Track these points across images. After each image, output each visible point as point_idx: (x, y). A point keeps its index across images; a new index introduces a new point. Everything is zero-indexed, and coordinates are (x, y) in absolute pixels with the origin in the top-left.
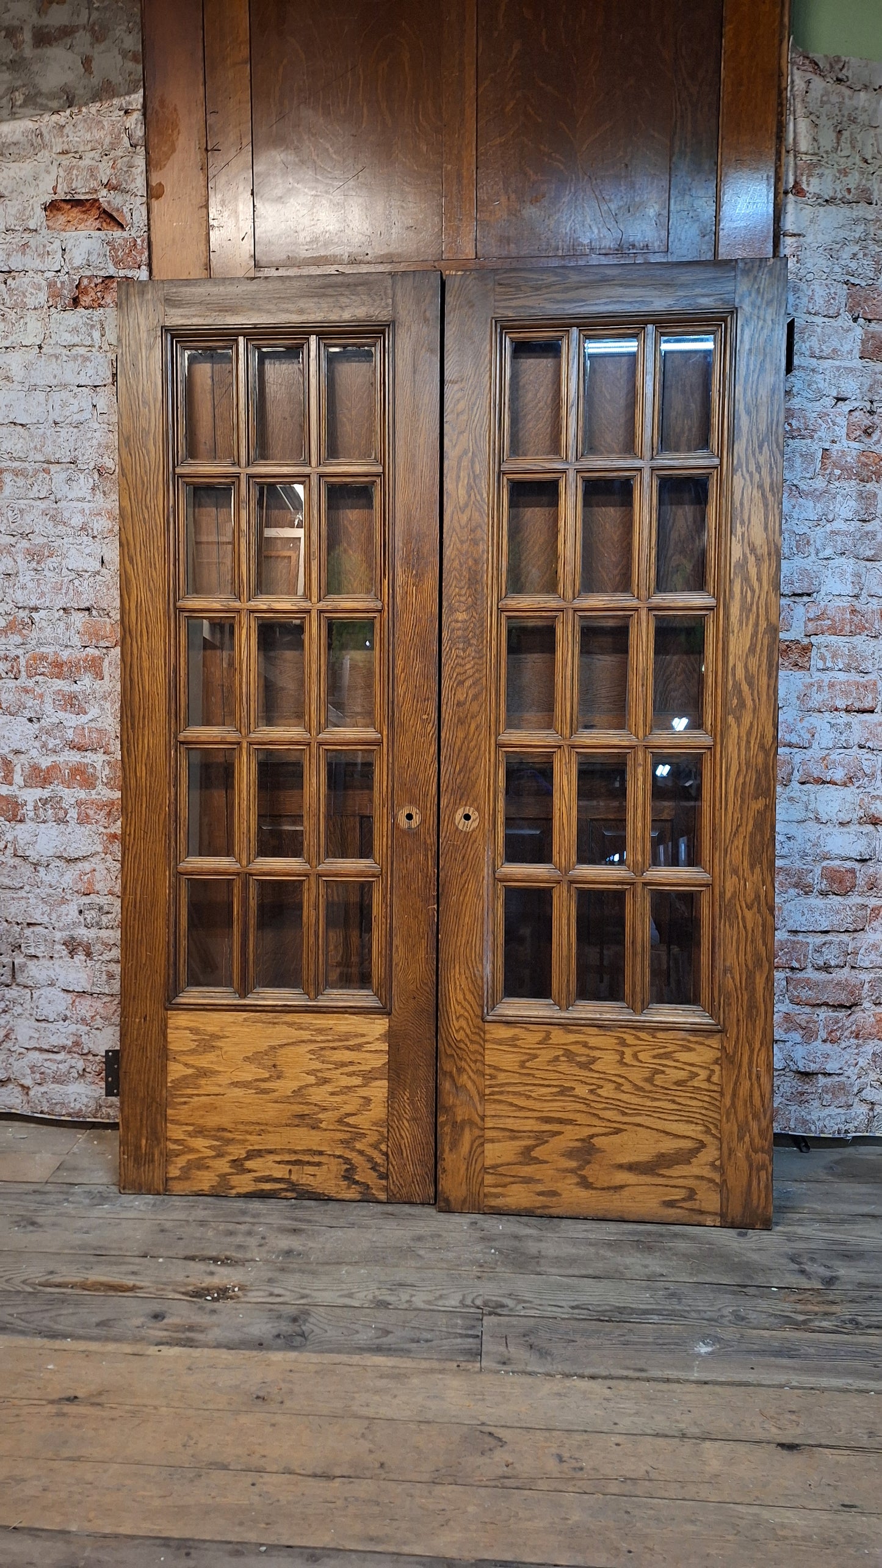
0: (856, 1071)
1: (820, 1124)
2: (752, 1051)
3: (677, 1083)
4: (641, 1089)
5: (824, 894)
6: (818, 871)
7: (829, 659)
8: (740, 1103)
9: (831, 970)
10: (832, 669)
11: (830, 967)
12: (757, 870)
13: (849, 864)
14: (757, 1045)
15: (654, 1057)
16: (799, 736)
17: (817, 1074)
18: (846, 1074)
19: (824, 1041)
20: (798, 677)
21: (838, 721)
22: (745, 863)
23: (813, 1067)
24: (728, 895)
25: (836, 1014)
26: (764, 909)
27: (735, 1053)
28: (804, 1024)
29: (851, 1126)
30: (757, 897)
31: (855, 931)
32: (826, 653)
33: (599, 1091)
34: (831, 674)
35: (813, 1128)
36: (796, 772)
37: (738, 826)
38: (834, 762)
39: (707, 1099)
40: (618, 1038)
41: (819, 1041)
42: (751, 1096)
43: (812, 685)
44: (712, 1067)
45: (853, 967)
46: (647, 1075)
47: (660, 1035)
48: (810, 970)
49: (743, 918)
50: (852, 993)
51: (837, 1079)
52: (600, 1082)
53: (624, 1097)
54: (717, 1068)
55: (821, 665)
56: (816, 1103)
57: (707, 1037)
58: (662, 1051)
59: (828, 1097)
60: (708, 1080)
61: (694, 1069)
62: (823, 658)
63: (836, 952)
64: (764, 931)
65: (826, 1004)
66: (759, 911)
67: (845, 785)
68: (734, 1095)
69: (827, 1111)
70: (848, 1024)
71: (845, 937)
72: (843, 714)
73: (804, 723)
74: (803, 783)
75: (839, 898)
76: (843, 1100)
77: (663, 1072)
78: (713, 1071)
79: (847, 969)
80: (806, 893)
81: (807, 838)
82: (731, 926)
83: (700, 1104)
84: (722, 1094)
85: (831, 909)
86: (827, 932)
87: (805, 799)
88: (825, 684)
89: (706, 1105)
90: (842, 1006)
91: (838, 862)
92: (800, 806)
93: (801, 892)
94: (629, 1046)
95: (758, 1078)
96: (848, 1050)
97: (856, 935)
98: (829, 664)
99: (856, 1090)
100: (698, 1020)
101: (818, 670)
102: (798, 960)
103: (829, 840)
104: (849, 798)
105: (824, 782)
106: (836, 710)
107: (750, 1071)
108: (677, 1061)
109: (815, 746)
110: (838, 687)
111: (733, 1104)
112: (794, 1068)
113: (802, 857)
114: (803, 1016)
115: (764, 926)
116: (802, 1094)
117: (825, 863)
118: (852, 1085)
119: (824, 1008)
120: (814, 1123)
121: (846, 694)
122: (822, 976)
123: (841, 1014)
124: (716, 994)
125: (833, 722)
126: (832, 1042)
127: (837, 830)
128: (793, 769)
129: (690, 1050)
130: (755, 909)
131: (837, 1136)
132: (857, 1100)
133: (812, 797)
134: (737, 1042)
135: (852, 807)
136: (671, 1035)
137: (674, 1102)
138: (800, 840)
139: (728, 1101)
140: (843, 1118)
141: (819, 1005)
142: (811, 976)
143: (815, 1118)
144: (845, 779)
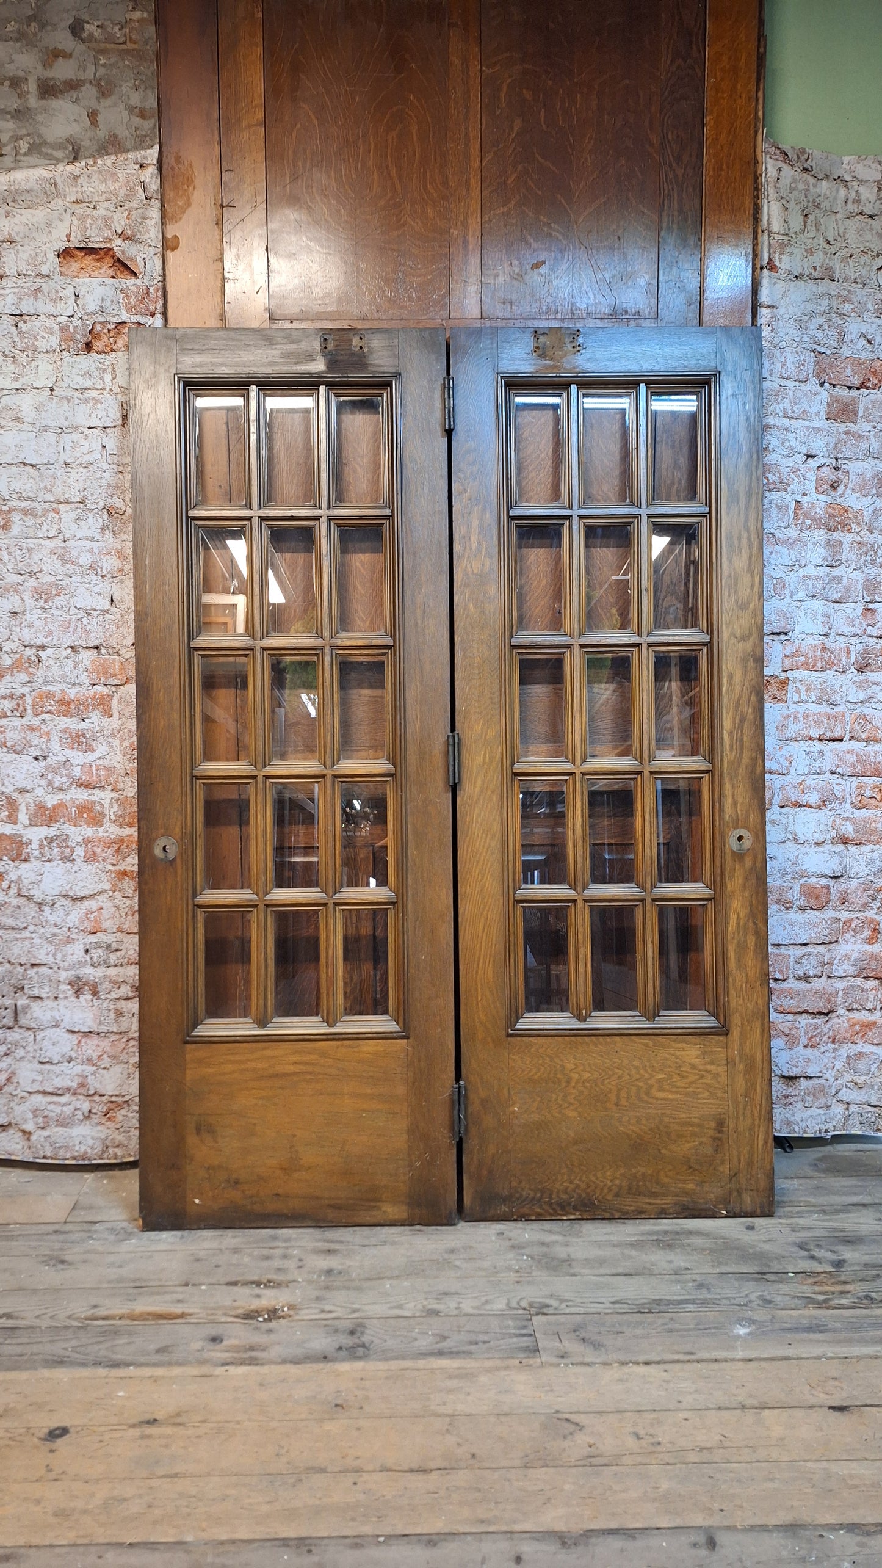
0: (833, 1074)
1: (803, 1125)
5: (802, 909)
6: (797, 888)
7: (803, 693)
9: (810, 980)
10: (806, 702)
11: (809, 977)
13: (823, 881)
16: (779, 763)
17: (799, 1077)
18: (825, 1076)
19: (806, 1046)
20: (776, 709)
21: (812, 749)
23: (796, 1072)
25: (815, 1020)
28: (787, 1031)
29: (830, 1126)
31: (830, 943)
32: (802, 687)
34: (805, 706)
35: (797, 1129)
36: (776, 796)
38: (809, 787)
41: (801, 1047)
43: (789, 716)
45: (829, 977)
48: (791, 980)
50: (829, 1001)
51: (817, 1081)
55: (796, 698)
56: (799, 1105)
59: (810, 1098)
62: (798, 691)
63: (814, 963)
65: (806, 1012)
67: (819, 808)
69: (809, 1112)
70: (825, 1030)
71: (822, 949)
72: (816, 742)
73: (783, 752)
74: (782, 807)
75: (816, 913)
76: (822, 1101)
79: (824, 979)
80: (787, 909)
81: (787, 857)
85: (809, 923)
86: (806, 944)
87: (784, 821)
88: (800, 715)
90: (820, 1013)
91: (814, 879)
92: (781, 828)
93: (783, 908)
96: (826, 1054)
97: (831, 946)
98: (804, 697)
99: (833, 1092)
101: (795, 702)
102: (781, 972)
103: (806, 859)
104: (823, 820)
105: (801, 806)
106: (810, 739)
109: (793, 772)
110: (811, 718)
112: (779, 1073)
113: (783, 876)
114: (787, 1024)
116: (786, 1097)
117: (803, 881)
118: (830, 1087)
119: (805, 1016)
120: (797, 1124)
121: (818, 724)
122: (802, 985)
123: (820, 1020)
125: (808, 750)
126: (812, 1047)
127: (814, 849)
128: (774, 794)
131: (818, 1135)
132: (834, 1101)
133: (791, 818)
135: (826, 827)
138: (780, 858)
140: (823, 1118)
141: (800, 1013)
142: (792, 986)
143: (798, 1119)
144: (819, 802)
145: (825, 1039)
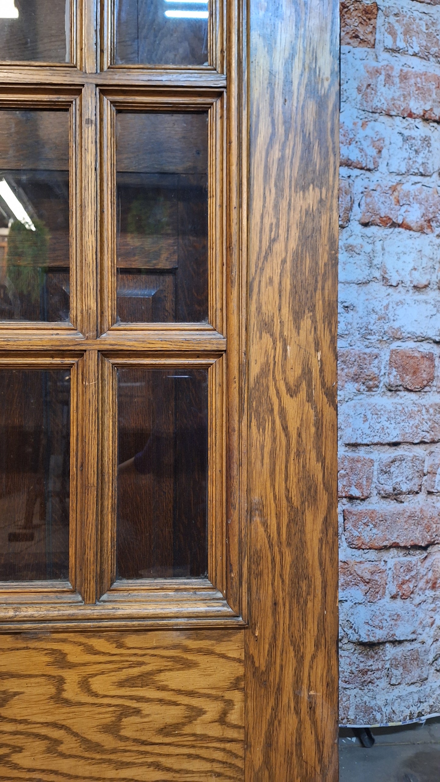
0: (432, 633)
1: (387, 710)
2: (300, 660)
3: (164, 730)
4: (97, 747)
5: (392, 389)
6: (385, 357)
7: (400, 37)
8: (278, 759)
9: (402, 497)
10: (404, 52)
11: (401, 493)
12: (306, 323)
13: (426, 347)
14: (309, 649)
15: (121, 684)
16: (361, 150)
17: (384, 643)
18: (421, 638)
19: (394, 597)
20: (358, 56)
21: (414, 133)
22: (285, 310)
23: (379, 635)
24: (255, 370)
25: (409, 558)
26: (318, 393)
27: (270, 664)
28: (367, 576)
29: (425, 707)
30: (307, 372)
31: (433, 442)
32: (397, 26)
33: (16, 758)
34: (404, 59)
35: (378, 716)
36: (356, 206)
37: (273, 241)
38: (407, 195)
39: (219, 755)
40: (53, 652)
41: (387, 598)
42: (299, 744)
43: (378, 72)
44: (228, 695)
45: (430, 493)
46: (108, 719)
47: (131, 640)
48: (375, 498)
49: (283, 412)
50: (428, 528)
51: (408, 646)
52: (19, 741)
53: (64, 765)
54: (237, 696)
55: (389, 42)
56: (383, 683)
57: (219, 640)
58: (135, 671)
59: (397, 672)
60: (222, 720)
61: (195, 702)
62: (392, 33)
63: (409, 472)
64: (319, 435)
65: (396, 546)
66: (310, 398)
67: (421, 230)
68: (269, 745)
69: (396, 692)
70: (423, 571)
71: (419, 451)
72: (419, 122)
73: (368, 131)
74: (366, 225)
75: (413, 396)
76: (415, 674)
77: (137, 712)
78: (230, 703)
79: (422, 496)
80: (370, 389)
81: (371, 307)
82: (261, 426)
83: (207, 766)
84: (246, 744)
85: (403, 412)
86: (396, 444)
87: (368, 248)
88: (395, 73)
89: (217, 768)
90: (416, 547)
91: (411, 344)
92: (361, 260)
93: (363, 387)
94: (72, 666)
95: (312, 708)
96: (423, 606)
97: (433, 448)
98: (401, 44)
99: (431, 658)
100: (201, 608)
101: (387, 49)
102: (359, 486)
103: (400, 311)
104: (428, 251)
105: (394, 225)
106: (411, 115)
107: (297, 698)
108: (163, 688)
109: (382, 168)
110: (412, 81)
111: (267, 762)
112: (354, 638)
113: (364, 337)
114: (368, 565)
115: (319, 424)
116: (364, 672)
117: (395, 345)
118: (427, 652)
119: (393, 552)
120: (380, 710)
121: (422, 92)
122: (391, 506)
123: (416, 558)
124: (234, 558)
125: (407, 133)
126: (404, 597)
127: (411, 297)
128: (352, 201)
129: (188, 665)
130: (303, 394)
131: (408, 722)
132: (432, 670)
133: (379, 245)
134: (273, 644)
135: (430, 264)
136: (153, 639)
137: (158, 766)
138: (361, 309)
139: (258, 757)
140: (416, 697)
141: (386, 548)
142: (376, 507)
143: (380, 703)
144: (422, 221)
145: (421, 584)
